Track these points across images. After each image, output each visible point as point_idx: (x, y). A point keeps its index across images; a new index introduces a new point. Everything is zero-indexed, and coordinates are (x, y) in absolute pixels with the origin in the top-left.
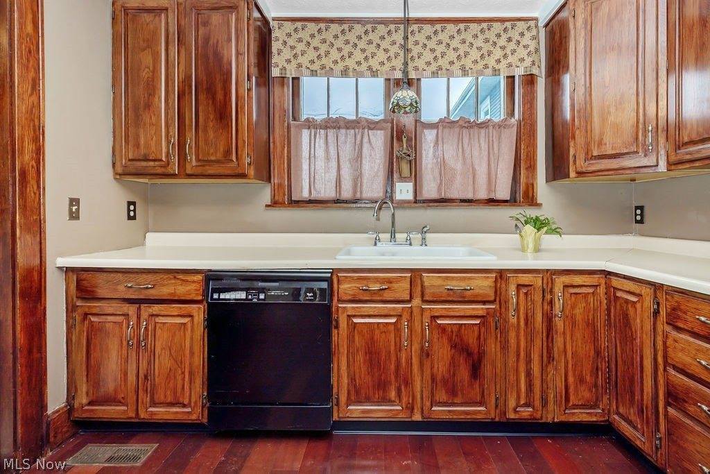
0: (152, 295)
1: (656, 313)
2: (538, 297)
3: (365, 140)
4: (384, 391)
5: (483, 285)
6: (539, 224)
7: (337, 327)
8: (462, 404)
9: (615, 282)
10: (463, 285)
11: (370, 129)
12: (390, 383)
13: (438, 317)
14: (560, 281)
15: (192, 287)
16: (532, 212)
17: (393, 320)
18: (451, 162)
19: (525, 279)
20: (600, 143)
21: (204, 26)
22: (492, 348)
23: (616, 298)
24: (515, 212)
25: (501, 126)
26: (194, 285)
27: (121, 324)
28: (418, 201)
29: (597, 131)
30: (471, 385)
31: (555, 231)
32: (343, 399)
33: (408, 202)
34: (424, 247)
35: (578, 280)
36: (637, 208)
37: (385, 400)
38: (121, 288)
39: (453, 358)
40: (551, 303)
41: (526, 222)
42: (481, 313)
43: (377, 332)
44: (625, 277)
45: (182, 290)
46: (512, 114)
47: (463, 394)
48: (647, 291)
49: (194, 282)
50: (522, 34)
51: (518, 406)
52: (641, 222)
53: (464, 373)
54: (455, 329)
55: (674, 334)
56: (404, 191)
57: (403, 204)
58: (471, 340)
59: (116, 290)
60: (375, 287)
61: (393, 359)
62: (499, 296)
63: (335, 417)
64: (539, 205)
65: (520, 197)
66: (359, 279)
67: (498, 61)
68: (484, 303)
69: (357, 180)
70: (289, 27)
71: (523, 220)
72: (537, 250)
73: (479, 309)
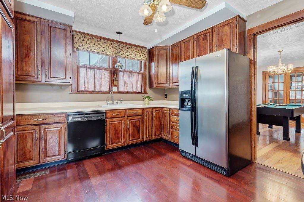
0: (45, 122)
1: (170, 113)
2: (150, 113)
3: (103, 74)
4: (118, 139)
5: (140, 112)
6: (149, 98)
7: (106, 125)
8: (135, 139)
9: (164, 109)
10: (136, 112)
11: (104, 70)
12: (120, 137)
13: (131, 120)
14: (154, 110)
15: (61, 118)
16: (147, 95)
17: (121, 122)
18: (127, 82)
19: (148, 110)
20: (160, 81)
21: (53, 32)
22: (141, 125)
23: (164, 112)
24: (143, 95)
25: (139, 73)
26: (62, 117)
27: (32, 133)
28: (119, 92)
29: (160, 78)
30: (137, 134)
31: (151, 100)
32: (108, 143)
33: (116, 92)
34: (121, 105)
35: (157, 109)
36: (166, 94)
37: (119, 142)
38: (32, 121)
39: (134, 129)
40: (152, 115)
41: (146, 98)
42: (140, 118)
43: (117, 125)
44: (165, 108)
45: (57, 120)
46: (141, 70)
47: (136, 137)
48: (168, 110)
49: (62, 116)
50: (144, 51)
51: (147, 138)
52: (166, 97)
53: (136, 132)
54: (134, 122)
55: (172, 116)
56: (115, 89)
57: (114, 93)
58: (138, 125)
59: (30, 122)
60: (116, 114)
61: (121, 131)
62: (143, 114)
63: (106, 149)
64: (147, 93)
65: (143, 91)
66: (113, 112)
67: (139, 57)
68: (140, 116)
69: (101, 85)
70: (79, 35)
71: (145, 97)
72: (148, 104)
73: (139, 117)
